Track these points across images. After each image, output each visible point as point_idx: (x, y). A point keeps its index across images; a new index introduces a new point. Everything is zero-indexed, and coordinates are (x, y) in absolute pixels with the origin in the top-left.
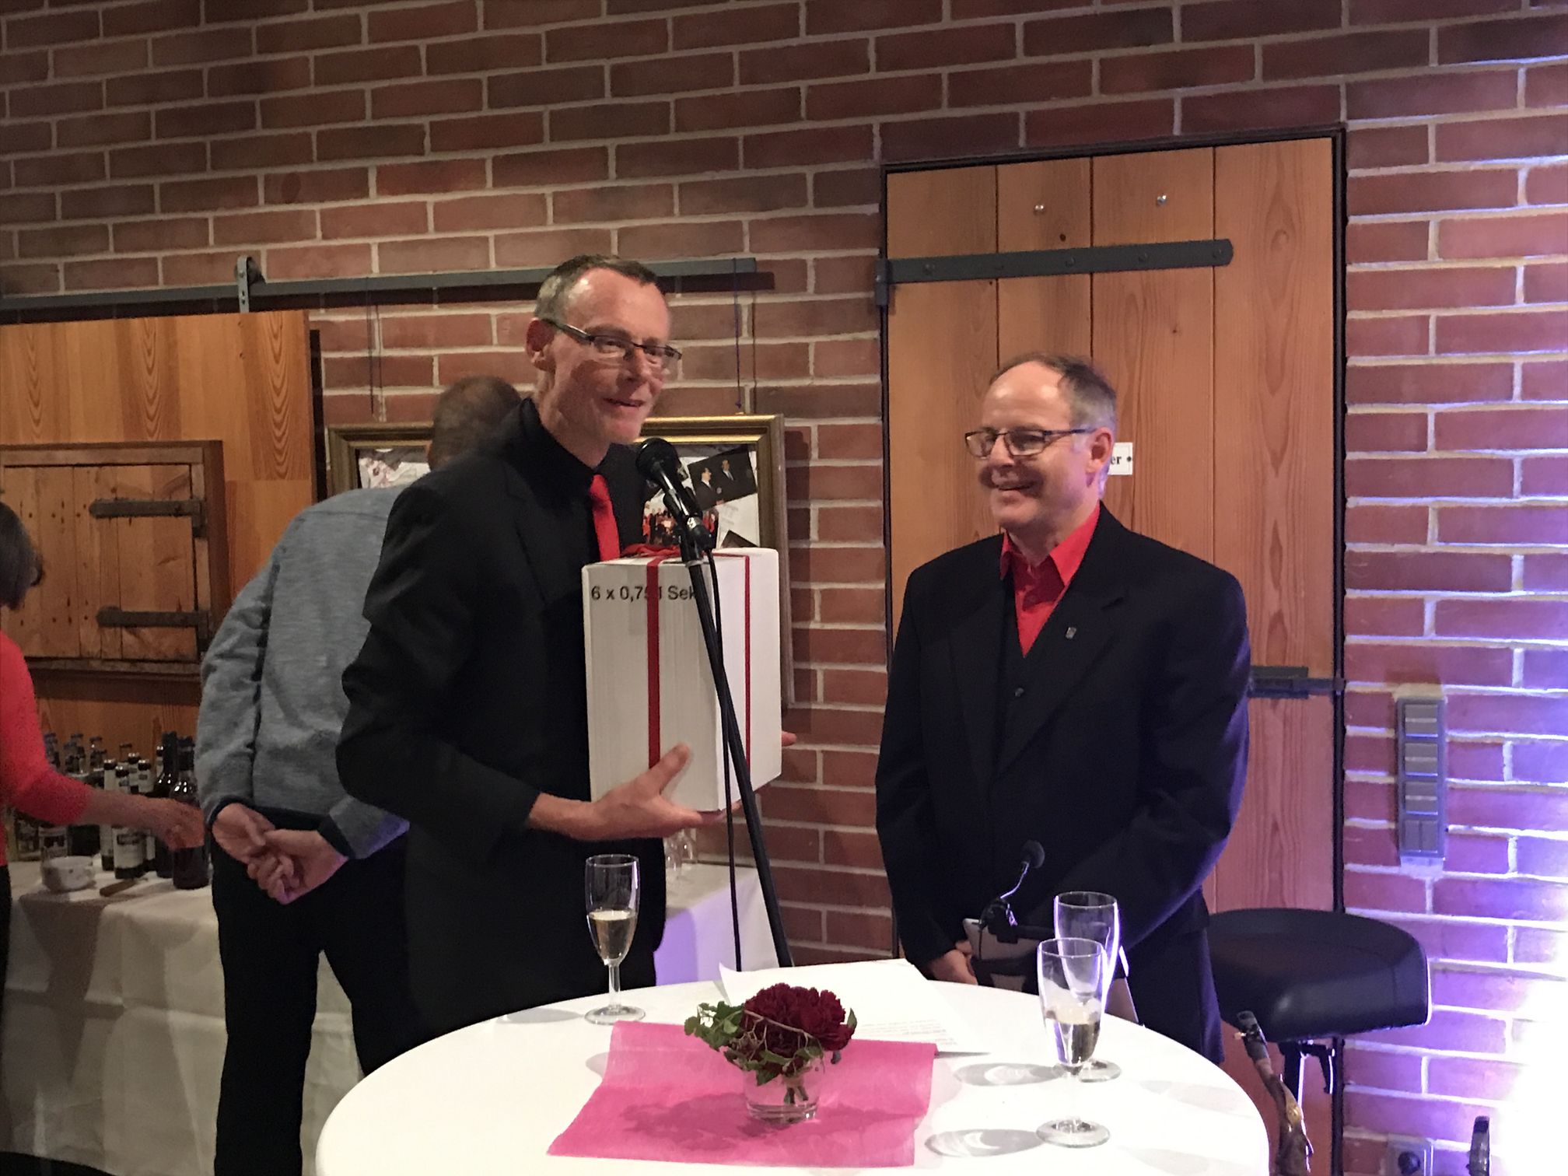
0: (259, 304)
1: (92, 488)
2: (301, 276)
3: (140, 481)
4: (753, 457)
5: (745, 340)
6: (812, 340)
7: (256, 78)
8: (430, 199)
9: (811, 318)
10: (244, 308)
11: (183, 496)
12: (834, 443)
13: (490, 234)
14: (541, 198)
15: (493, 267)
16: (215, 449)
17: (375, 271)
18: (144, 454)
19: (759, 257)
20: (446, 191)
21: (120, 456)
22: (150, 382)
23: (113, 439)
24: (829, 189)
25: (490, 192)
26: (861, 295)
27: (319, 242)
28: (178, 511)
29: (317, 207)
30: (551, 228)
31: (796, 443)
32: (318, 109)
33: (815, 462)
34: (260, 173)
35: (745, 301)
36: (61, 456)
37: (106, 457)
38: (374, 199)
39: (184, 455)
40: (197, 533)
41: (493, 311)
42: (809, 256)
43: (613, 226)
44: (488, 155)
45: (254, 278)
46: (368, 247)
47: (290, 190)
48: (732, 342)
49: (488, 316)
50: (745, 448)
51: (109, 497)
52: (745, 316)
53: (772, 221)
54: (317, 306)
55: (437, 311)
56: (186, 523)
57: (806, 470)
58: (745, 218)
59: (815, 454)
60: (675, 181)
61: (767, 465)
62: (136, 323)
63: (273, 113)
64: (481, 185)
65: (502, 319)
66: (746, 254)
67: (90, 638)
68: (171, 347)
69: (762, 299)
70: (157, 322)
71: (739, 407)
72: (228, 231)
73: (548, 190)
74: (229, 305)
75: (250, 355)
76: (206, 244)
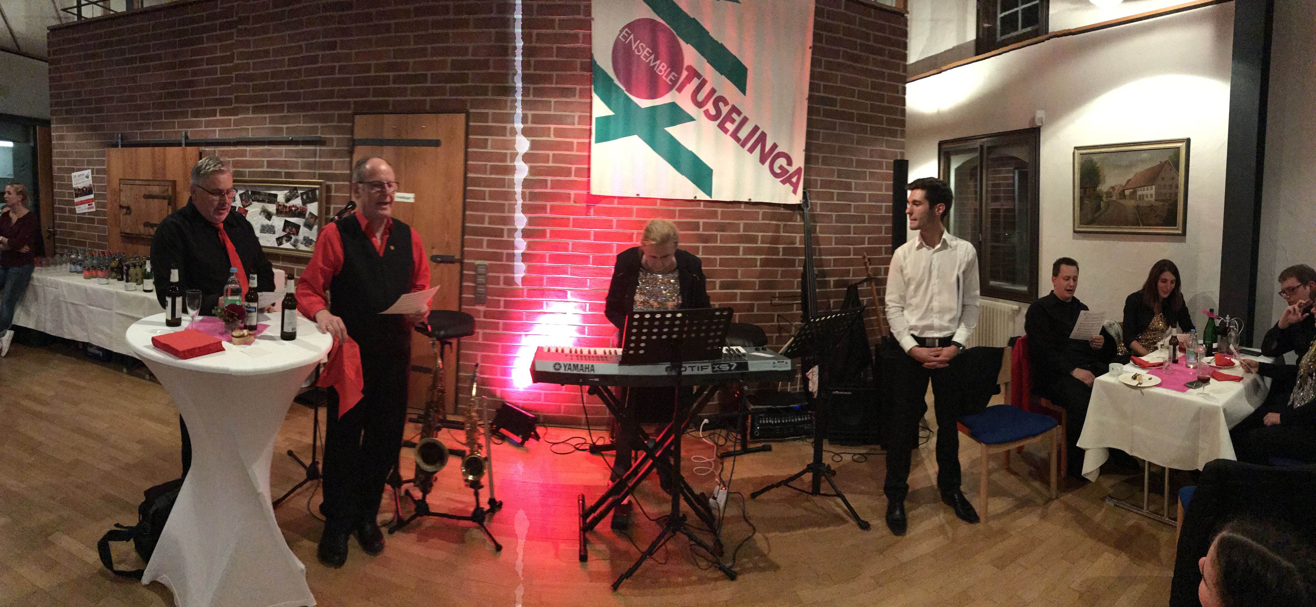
0: (188, 144)
1: (144, 191)
2: (198, 137)
3: (156, 190)
4: (317, 192)
5: (317, 159)
6: (334, 160)
7: (190, 84)
8: (232, 118)
9: (334, 154)
10: (184, 146)
11: (165, 194)
12: (338, 189)
13: (250, 127)
14: (265, 118)
15: (250, 136)
16: (174, 183)
17: (217, 137)
18: (156, 183)
19: (323, 136)
20: (237, 115)
21: (151, 183)
22: (159, 164)
23: (150, 178)
24: (341, 118)
25: (251, 116)
26: (346, 148)
27: (203, 129)
28: (164, 198)
29: (203, 119)
30: (267, 126)
31: (328, 188)
32: (205, 93)
33: (333, 194)
34: (190, 110)
35: (318, 148)
36: (137, 182)
37: (148, 183)
38: (218, 117)
39: (167, 183)
40: (169, 204)
41: (248, 148)
42: (334, 136)
43: (285, 126)
44: (251, 105)
45: (187, 137)
46: (215, 131)
47: (196, 114)
48: (313, 159)
49: (246, 150)
50: (315, 189)
51: (147, 193)
52: (318, 152)
53: (326, 127)
54: (202, 146)
55: (232, 148)
56: (166, 202)
57: (330, 196)
58: (320, 125)
59: (333, 192)
60: (302, 114)
61: (321, 194)
62: (156, 148)
63: (194, 94)
64: (248, 113)
65: (250, 150)
66: (319, 135)
67: (142, 229)
68: (165, 155)
69: (322, 148)
70: (161, 149)
71: (314, 178)
72: (182, 125)
73: (267, 115)
74: (179, 145)
75: (184, 158)
76: (174, 128)
